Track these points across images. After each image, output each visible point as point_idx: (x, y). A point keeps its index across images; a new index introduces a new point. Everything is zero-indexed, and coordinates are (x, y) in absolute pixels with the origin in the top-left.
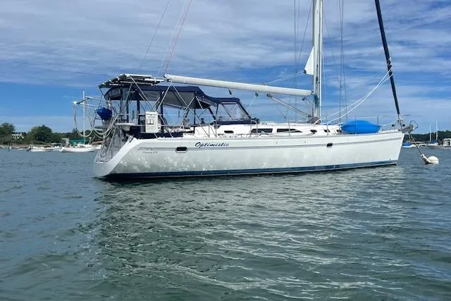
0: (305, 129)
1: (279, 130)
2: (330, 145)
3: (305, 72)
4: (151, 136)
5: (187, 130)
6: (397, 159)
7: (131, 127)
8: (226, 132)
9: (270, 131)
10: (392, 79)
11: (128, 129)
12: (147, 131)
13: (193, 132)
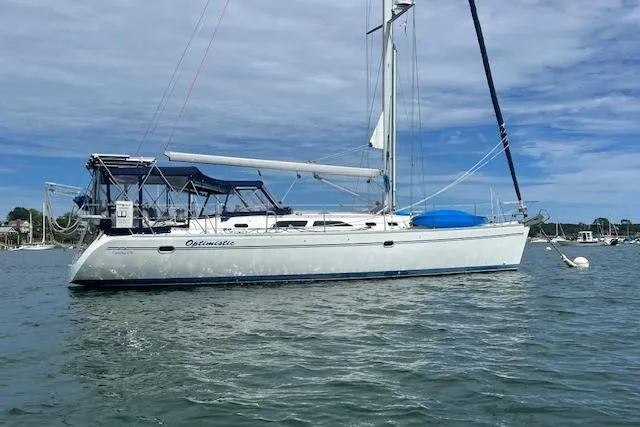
0: (358, 220)
1: (316, 224)
2: (389, 244)
3: (371, 145)
4: (124, 232)
5: (179, 224)
6: (518, 262)
7: (102, 220)
8: (236, 226)
9: (304, 223)
10: (508, 151)
11: (98, 223)
12: (118, 226)
13: (187, 226)
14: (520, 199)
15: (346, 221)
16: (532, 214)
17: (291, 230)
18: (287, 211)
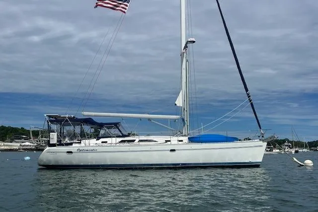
0: (161, 139)
1: (140, 141)
2: (173, 150)
3: (176, 105)
8: (102, 142)
9: (133, 141)
10: (252, 104)
12: (51, 142)
13: (80, 143)
14: (260, 128)
15: (155, 139)
16: (267, 136)
17: (126, 144)
18: (129, 135)
